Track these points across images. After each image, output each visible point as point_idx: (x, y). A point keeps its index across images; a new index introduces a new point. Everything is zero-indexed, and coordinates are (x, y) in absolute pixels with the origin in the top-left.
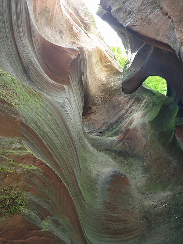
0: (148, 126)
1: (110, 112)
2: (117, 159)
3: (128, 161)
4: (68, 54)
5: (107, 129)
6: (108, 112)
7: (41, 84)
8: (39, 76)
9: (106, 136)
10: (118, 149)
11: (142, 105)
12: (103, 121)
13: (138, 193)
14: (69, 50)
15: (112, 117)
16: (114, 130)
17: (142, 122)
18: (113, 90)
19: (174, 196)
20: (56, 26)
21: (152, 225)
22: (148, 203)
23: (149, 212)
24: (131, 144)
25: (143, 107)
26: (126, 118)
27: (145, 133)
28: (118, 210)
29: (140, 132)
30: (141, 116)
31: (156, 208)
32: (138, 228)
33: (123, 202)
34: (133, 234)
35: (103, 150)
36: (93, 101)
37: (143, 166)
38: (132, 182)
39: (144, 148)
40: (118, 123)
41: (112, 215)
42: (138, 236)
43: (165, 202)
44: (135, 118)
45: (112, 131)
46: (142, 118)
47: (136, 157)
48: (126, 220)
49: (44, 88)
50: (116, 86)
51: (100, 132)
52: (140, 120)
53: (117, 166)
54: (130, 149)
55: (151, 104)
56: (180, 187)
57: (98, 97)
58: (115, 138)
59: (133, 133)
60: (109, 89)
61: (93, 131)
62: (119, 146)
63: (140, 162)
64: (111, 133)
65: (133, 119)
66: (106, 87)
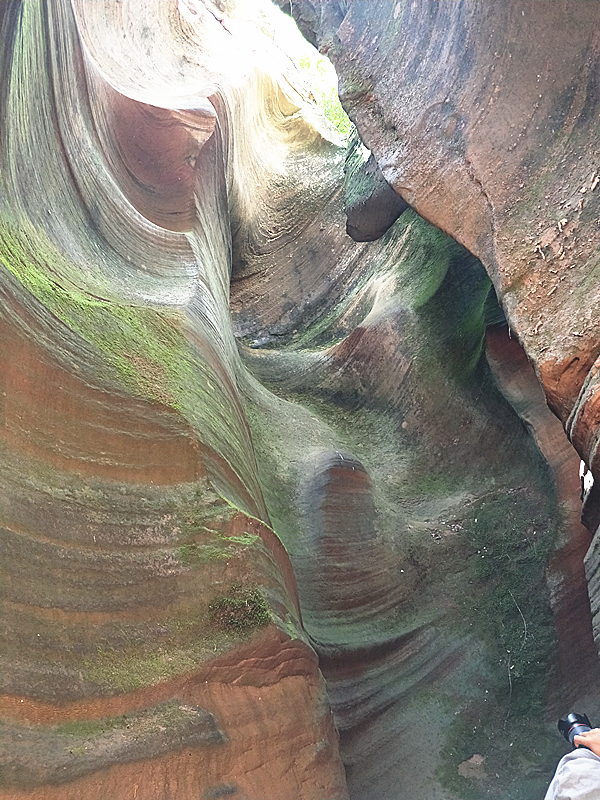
0: (414, 319)
1: (303, 272)
2: (332, 414)
3: (361, 418)
4: (188, 129)
5: (298, 325)
6: (297, 270)
7: (130, 245)
8: (123, 221)
9: (295, 346)
10: (333, 384)
11: (396, 252)
12: (283, 300)
13: (390, 501)
14: (189, 115)
15: (308, 287)
16: (318, 327)
17: (397, 310)
18: (308, 203)
19: (476, 505)
20: (131, 16)
21: (428, 577)
22: (416, 524)
23: (419, 548)
24: (368, 371)
25: (399, 257)
26: (350, 289)
27: (406, 341)
28: (349, 552)
29: (391, 340)
30: (393, 287)
31: (436, 536)
32: (396, 588)
33: (359, 531)
34: (384, 603)
35: (293, 391)
36: (251, 240)
37: (400, 429)
38: (375, 475)
39: (403, 383)
40: (327, 305)
41: (338, 565)
42: (396, 604)
43: (456, 522)
44: (378, 294)
45: (312, 331)
46: (395, 293)
47: (382, 406)
48: (369, 572)
49: (139, 255)
50: (317, 188)
51: (276, 335)
52: (392, 301)
53: (334, 434)
54: (364, 386)
55: (421, 250)
56: (493, 481)
57: (264, 225)
58: (321, 354)
59: (373, 339)
60: (295, 199)
61: (256, 332)
62: (335, 378)
63: (392, 420)
64: (308, 336)
65: (372, 294)
66: (288, 194)
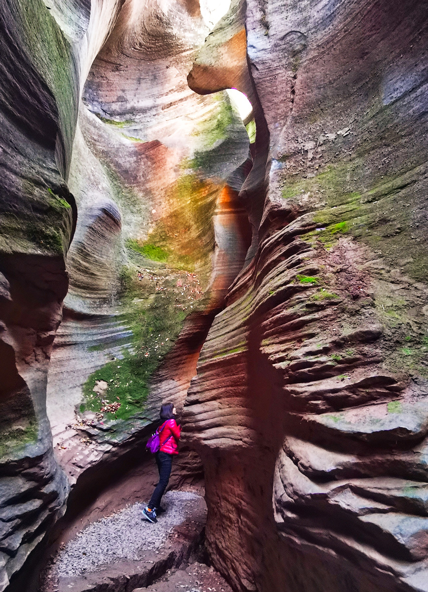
0: (191, 156)
2: (116, 180)
5: (121, 114)
6: (139, 80)
10: (125, 164)
11: (201, 112)
12: (121, 92)
13: (125, 246)
15: (140, 96)
17: (185, 145)
18: (169, 45)
21: (125, 293)
24: (150, 169)
25: (201, 116)
28: (90, 258)
29: (173, 159)
30: (189, 131)
32: (105, 290)
33: (101, 251)
34: (96, 294)
36: (122, 38)
37: (150, 212)
39: (166, 188)
42: (101, 298)
43: (154, 274)
46: (189, 135)
50: (179, 39)
51: (104, 111)
52: (185, 139)
53: (112, 192)
55: (216, 122)
57: (135, 37)
60: (164, 35)
61: (93, 101)
62: (128, 161)
65: (175, 127)
66: (160, 29)
